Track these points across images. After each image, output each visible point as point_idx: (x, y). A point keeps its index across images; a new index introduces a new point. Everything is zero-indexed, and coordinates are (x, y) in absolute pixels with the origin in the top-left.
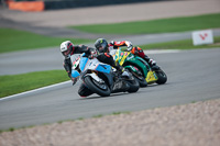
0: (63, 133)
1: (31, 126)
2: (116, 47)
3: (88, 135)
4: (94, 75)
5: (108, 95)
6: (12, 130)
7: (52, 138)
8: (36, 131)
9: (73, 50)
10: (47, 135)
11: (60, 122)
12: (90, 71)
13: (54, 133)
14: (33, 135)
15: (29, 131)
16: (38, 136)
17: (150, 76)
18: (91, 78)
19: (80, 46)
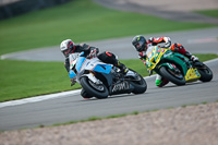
0: (187, 117)
1: (155, 110)
2: (155, 44)
3: (211, 119)
4: (91, 76)
5: (106, 97)
6: (136, 114)
7: (176, 122)
8: (160, 115)
9: (73, 49)
10: (170, 119)
11: (184, 106)
12: (87, 72)
13: (178, 116)
14: (157, 119)
15: (153, 114)
16: (162, 120)
17: (191, 74)
18: (87, 79)
19: (81, 45)
